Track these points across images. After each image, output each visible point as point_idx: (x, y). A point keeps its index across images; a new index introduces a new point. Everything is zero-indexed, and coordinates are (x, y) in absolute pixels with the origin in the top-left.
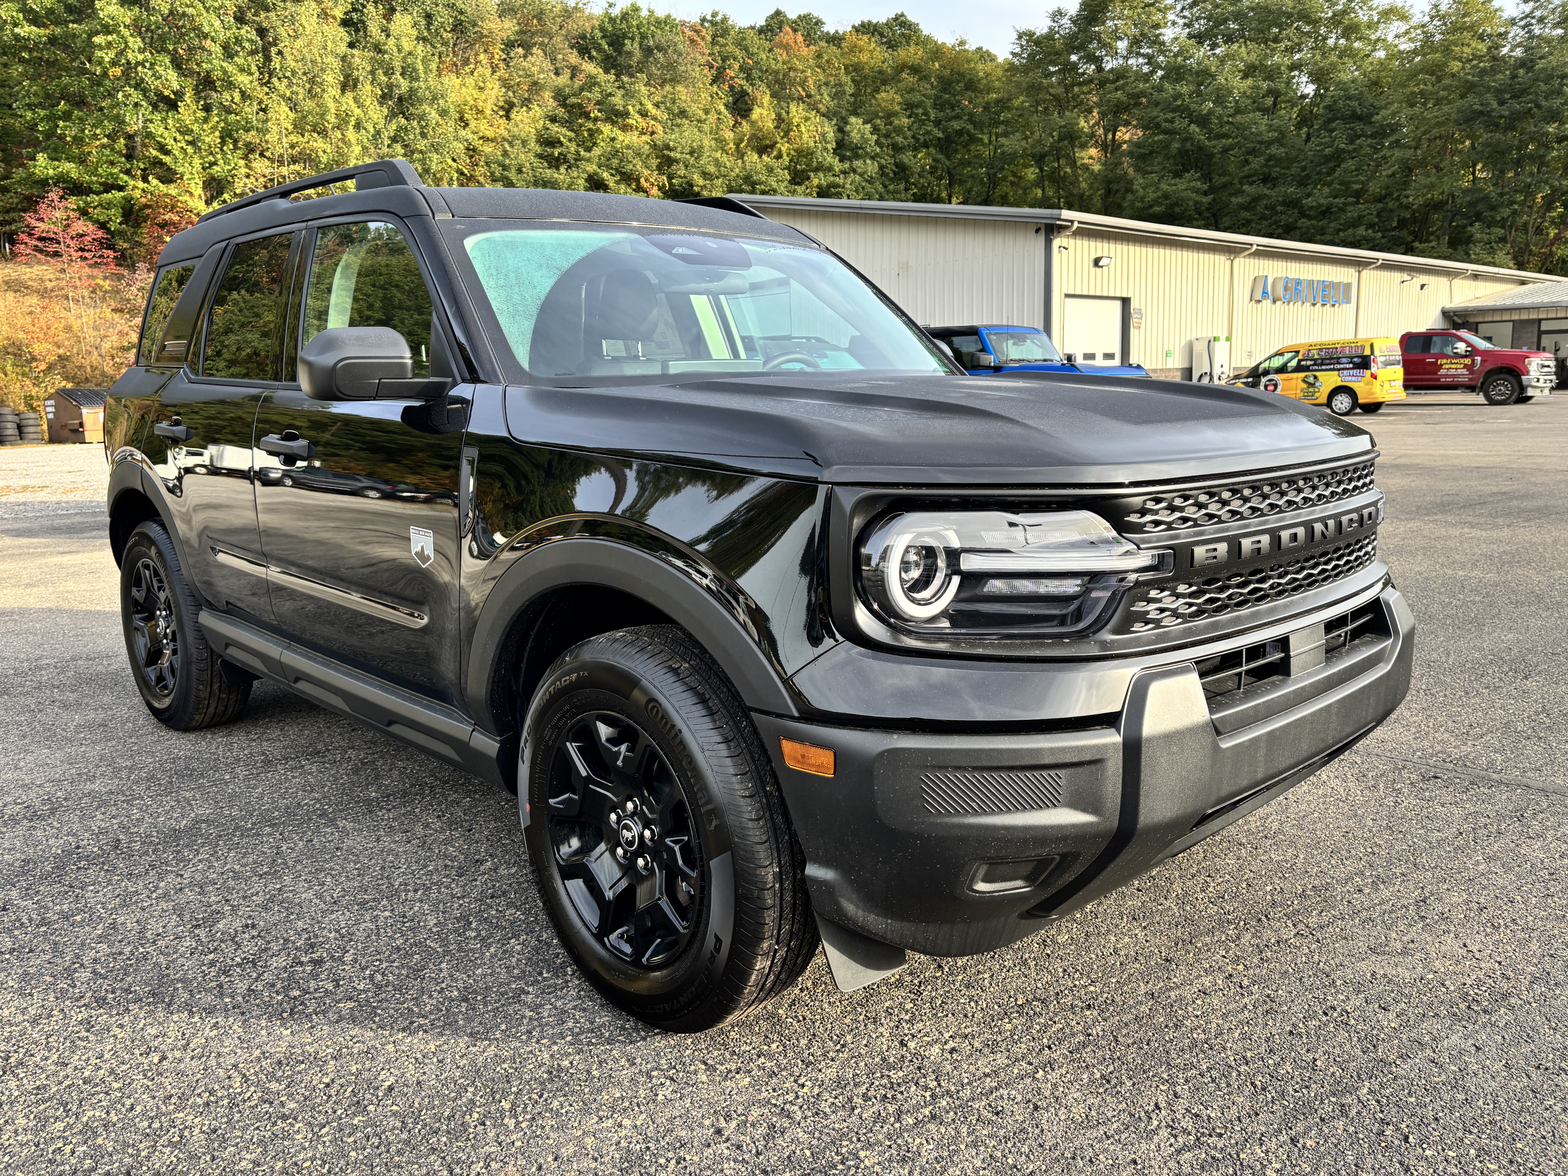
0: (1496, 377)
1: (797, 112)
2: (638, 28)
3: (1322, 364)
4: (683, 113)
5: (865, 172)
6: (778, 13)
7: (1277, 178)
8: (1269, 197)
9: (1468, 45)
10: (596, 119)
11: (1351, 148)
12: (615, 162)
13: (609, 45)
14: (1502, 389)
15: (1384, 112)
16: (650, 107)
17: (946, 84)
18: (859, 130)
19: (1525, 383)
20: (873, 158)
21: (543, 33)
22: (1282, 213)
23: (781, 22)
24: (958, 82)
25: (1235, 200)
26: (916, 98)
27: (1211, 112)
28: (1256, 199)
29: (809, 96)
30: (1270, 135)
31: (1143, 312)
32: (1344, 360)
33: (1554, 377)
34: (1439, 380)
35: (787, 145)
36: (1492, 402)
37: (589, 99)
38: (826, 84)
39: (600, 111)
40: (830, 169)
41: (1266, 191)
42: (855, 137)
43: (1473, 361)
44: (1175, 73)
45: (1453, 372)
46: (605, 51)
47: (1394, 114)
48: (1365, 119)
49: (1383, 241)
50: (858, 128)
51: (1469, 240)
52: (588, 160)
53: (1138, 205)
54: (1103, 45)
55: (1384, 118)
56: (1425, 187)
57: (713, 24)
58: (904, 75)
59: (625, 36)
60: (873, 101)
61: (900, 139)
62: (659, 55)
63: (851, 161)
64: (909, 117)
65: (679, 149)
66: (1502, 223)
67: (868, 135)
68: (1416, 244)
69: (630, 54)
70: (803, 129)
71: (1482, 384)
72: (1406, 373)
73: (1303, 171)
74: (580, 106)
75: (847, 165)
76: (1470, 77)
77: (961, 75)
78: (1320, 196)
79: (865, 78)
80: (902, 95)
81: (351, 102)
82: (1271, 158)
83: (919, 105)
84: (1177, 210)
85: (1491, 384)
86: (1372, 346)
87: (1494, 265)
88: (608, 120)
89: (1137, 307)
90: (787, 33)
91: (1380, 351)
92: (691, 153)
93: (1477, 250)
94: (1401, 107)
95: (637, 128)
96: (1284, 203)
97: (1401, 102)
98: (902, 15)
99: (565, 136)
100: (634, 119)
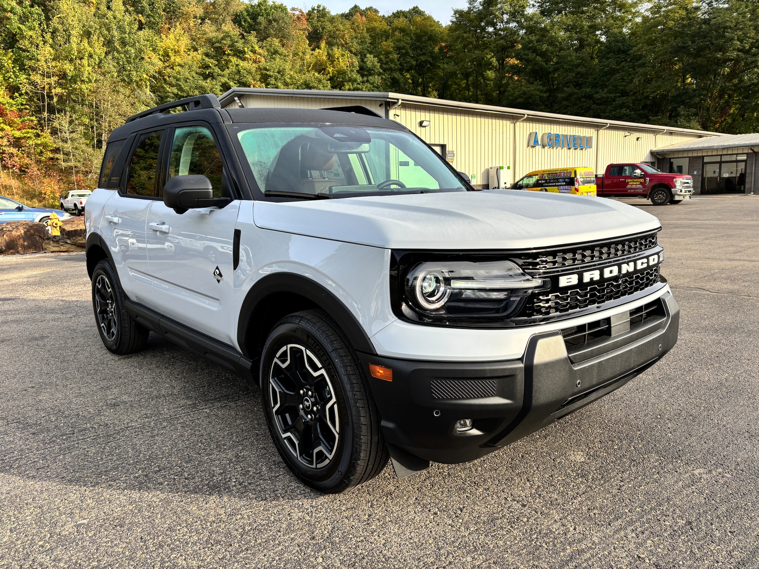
0: (658, 189)
1: (337, 52)
2: (265, 10)
3: (550, 183)
4: (276, 52)
5: (374, 82)
6: (356, 7)
7: (582, 84)
8: (577, 93)
9: (678, 12)
10: (229, 55)
11: (618, 67)
12: (237, 77)
13: (251, 19)
14: (661, 197)
15: (635, 49)
16: (257, 48)
17: (419, 37)
18: (371, 61)
19: (673, 193)
20: (379, 75)
21: (215, 13)
22: (584, 102)
23: (357, 11)
24: (425, 36)
25: (559, 95)
26: (402, 44)
27: (547, 50)
28: (571, 95)
29: (346, 44)
30: (578, 61)
31: (455, 152)
32: (561, 180)
33: (692, 189)
34: (627, 191)
35: (332, 68)
36: (655, 204)
37: (225, 44)
38: (356, 38)
39: (231, 50)
40: (355, 80)
41: (576, 91)
42: (369, 64)
43: (645, 180)
44: (531, 30)
45: (634, 186)
46: (249, 22)
47: (638, 50)
48: (625, 52)
49: (635, 116)
50: (371, 60)
51: (678, 115)
52: (223, 76)
53: (510, 98)
54: (496, 17)
55: (635, 52)
56: (655, 87)
57: (319, 11)
58: (397, 33)
59: (259, 15)
60: (380, 46)
61: (393, 66)
62: (275, 24)
63: (368, 77)
64: (398, 54)
65: (272, 70)
66: (696, 106)
67: (376, 63)
68: (651, 118)
69: (260, 23)
70: (341, 60)
71: (650, 193)
72: (597, 188)
73: (595, 80)
74: (220, 48)
75: (365, 79)
76: (677, 29)
77: (426, 33)
78: (602, 94)
79: (377, 34)
80: (394, 43)
81: (86, 45)
82: (578, 73)
83: (403, 48)
84: (530, 100)
85: (655, 193)
86: (575, 172)
87: (690, 128)
88: (234, 55)
89: (450, 149)
90: (358, 16)
91: (580, 175)
92: (279, 72)
93: (682, 120)
94: (643, 46)
95: (251, 59)
96: (585, 97)
97: (643, 43)
98: (417, 7)
99: (212, 63)
100: (249, 55)
